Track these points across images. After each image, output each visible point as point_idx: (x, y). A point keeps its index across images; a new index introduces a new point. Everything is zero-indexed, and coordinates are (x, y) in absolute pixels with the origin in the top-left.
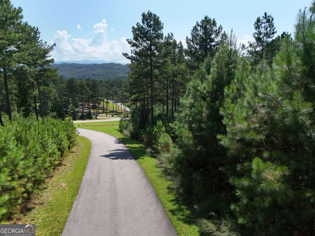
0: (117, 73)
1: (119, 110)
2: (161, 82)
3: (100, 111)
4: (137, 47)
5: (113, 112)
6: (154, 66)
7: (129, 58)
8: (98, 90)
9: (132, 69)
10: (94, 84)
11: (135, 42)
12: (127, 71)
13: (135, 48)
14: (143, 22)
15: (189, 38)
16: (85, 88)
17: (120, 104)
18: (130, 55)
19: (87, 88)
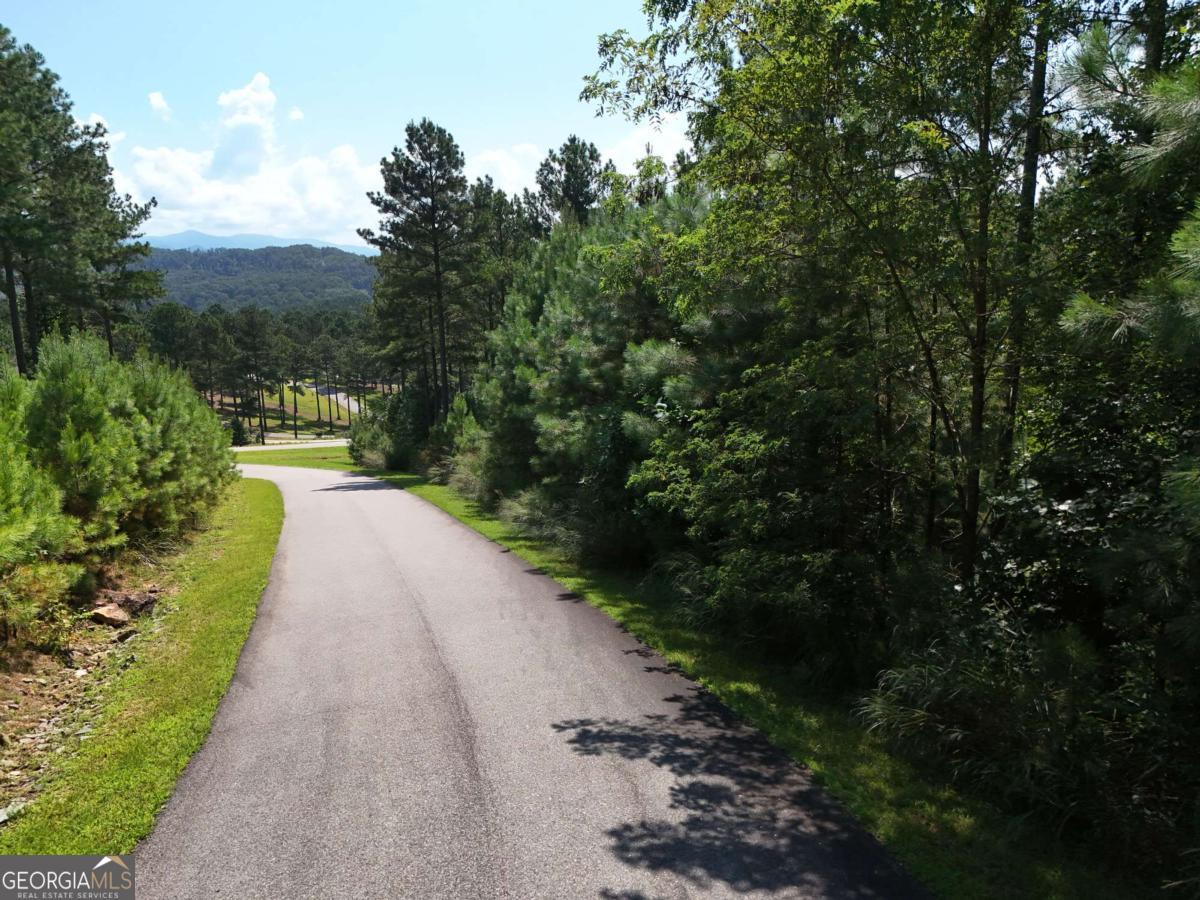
0: (325, 286)
1: (339, 418)
2: (465, 305)
3: (270, 423)
4: (397, 212)
5: (319, 424)
6: (443, 262)
7: (374, 242)
8: (264, 343)
9: (385, 271)
10: (251, 324)
11: (389, 198)
12: (363, 279)
13: (390, 215)
14: (410, 148)
15: (531, 191)
16: (221, 335)
17: (341, 396)
18: (378, 234)
19: (228, 337)
